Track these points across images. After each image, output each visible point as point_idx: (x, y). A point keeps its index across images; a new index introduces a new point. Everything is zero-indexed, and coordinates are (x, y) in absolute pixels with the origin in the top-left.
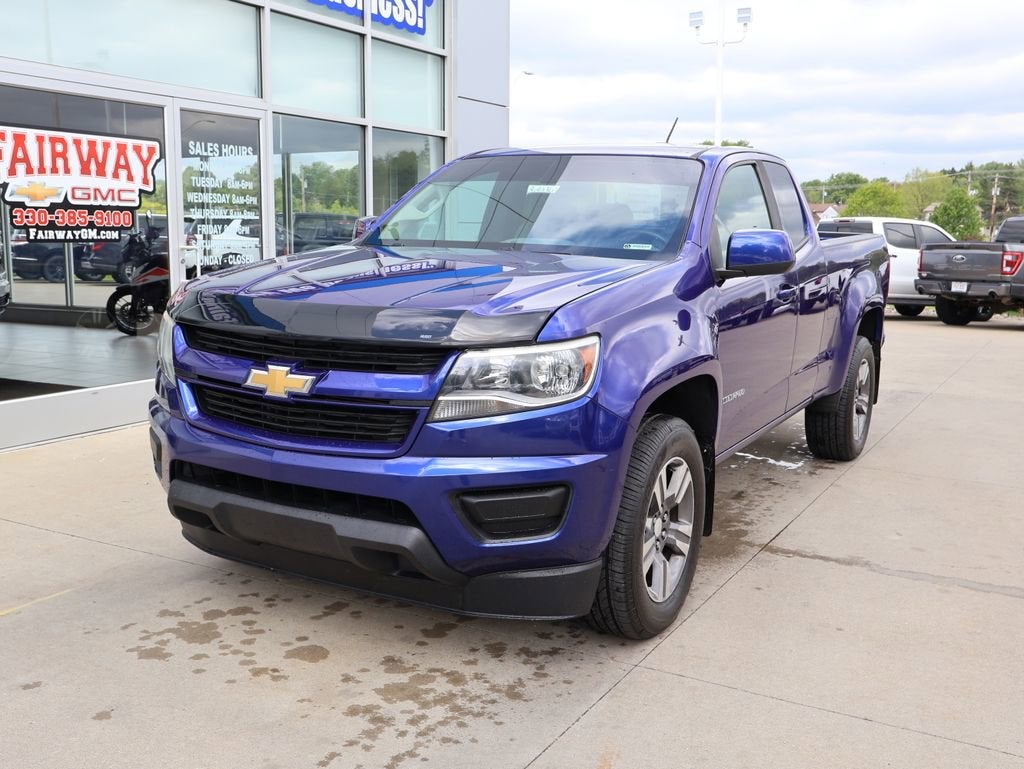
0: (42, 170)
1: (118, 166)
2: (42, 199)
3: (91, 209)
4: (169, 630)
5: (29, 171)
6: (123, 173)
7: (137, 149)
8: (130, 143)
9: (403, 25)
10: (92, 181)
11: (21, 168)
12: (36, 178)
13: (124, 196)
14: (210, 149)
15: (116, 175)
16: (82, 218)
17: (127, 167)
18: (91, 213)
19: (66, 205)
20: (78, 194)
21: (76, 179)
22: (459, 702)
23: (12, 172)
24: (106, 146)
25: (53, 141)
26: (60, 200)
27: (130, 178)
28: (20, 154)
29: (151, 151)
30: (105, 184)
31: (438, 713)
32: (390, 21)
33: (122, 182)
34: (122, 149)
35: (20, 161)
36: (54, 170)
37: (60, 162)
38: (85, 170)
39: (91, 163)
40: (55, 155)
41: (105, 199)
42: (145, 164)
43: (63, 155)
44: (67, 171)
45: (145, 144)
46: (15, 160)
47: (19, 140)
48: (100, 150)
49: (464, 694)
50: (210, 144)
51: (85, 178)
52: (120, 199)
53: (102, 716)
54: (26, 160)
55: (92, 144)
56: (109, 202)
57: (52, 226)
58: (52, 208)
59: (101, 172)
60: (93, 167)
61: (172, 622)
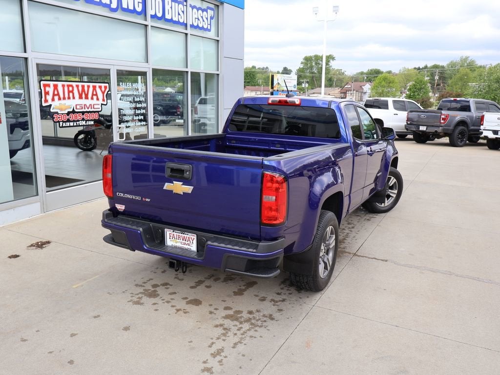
0: (64, 98)
1: (93, 95)
2: (65, 110)
3: (83, 113)
4: (141, 293)
5: (60, 99)
6: (95, 97)
7: (100, 87)
8: (97, 85)
9: (202, 28)
10: (84, 102)
11: (56, 98)
12: (62, 102)
13: (95, 107)
14: (128, 85)
15: (92, 98)
16: (80, 116)
17: (96, 95)
18: (83, 114)
19: (73, 112)
20: (78, 107)
21: (77, 101)
22: (253, 321)
23: (53, 100)
24: (88, 87)
25: (68, 86)
26: (71, 110)
27: (98, 99)
28: (56, 93)
29: (106, 87)
30: (88, 102)
31: (246, 326)
32: (197, 27)
33: (95, 101)
34: (94, 87)
35: (56, 95)
36: (69, 98)
37: (71, 95)
38: (81, 97)
39: (83, 94)
40: (69, 92)
41: (88, 108)
42: (103, 93)
43: (72, 92)
44: (74, 98)
45: (103, 85)
46: (54, 95)
47: (56, 87)
48: (86, 89)
49: (254, 318)
50: (128, 83)
51: (81, 100)
52: (94, 108)
53: (126, 329)
54: (58, 94)
55: (83, 87)
56: (90, 110)
57: (68, 121)
58: (68, 113)
59: (87, 98)
60: (84, 96)
61: (141, 290)
